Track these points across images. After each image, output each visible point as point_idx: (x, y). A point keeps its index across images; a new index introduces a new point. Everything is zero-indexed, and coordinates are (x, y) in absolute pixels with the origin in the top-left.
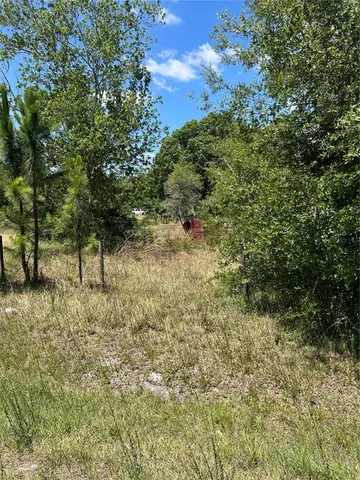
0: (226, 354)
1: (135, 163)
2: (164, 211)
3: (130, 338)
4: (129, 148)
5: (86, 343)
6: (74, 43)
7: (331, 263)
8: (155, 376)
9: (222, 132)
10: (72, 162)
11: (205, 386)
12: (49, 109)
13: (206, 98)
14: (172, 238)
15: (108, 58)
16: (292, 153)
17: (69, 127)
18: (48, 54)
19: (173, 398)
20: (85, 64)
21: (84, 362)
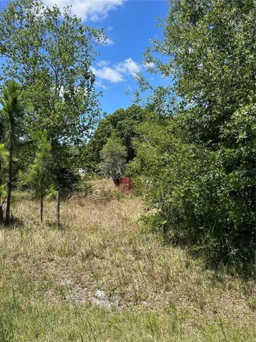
0: (151, 276)
1: (82, 136)
2: (99, 171)
3: (80, 264)
4: (78, 126)
5: (47, 268)
6: (42, 52)
7: (224, 211)
8: (100, 293)
9: (141, 118)
10: (39, 134)
11: (137, 300)
12: (22, 96)
13: (138, 95)
14: (106, 190)
15: (65, 63)
16: (194, 133)
17: (36, 109)
18: (24, 58)
19: (114, 309)
20: (49, 67)
21: (45, 282)
